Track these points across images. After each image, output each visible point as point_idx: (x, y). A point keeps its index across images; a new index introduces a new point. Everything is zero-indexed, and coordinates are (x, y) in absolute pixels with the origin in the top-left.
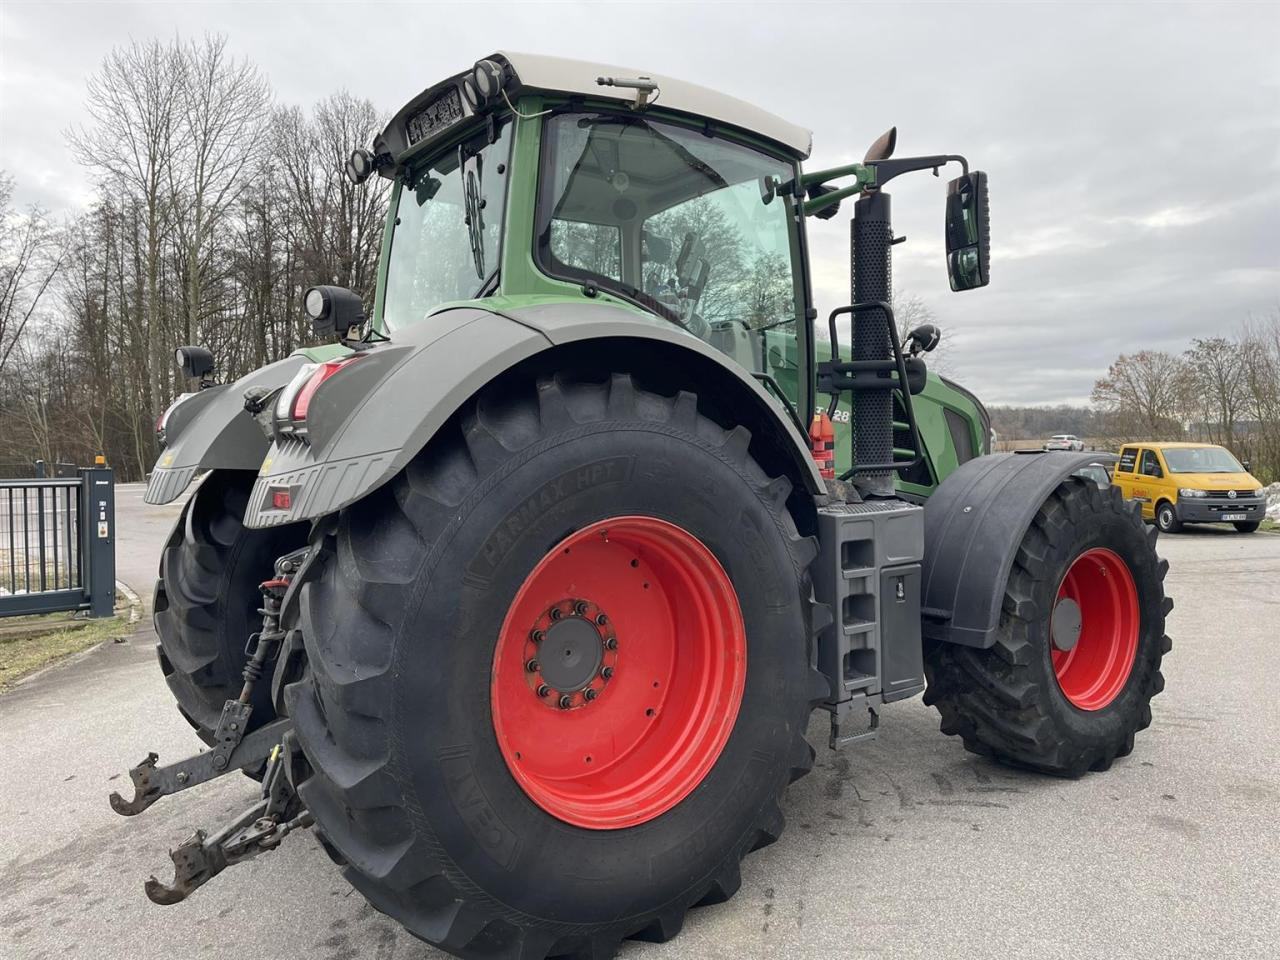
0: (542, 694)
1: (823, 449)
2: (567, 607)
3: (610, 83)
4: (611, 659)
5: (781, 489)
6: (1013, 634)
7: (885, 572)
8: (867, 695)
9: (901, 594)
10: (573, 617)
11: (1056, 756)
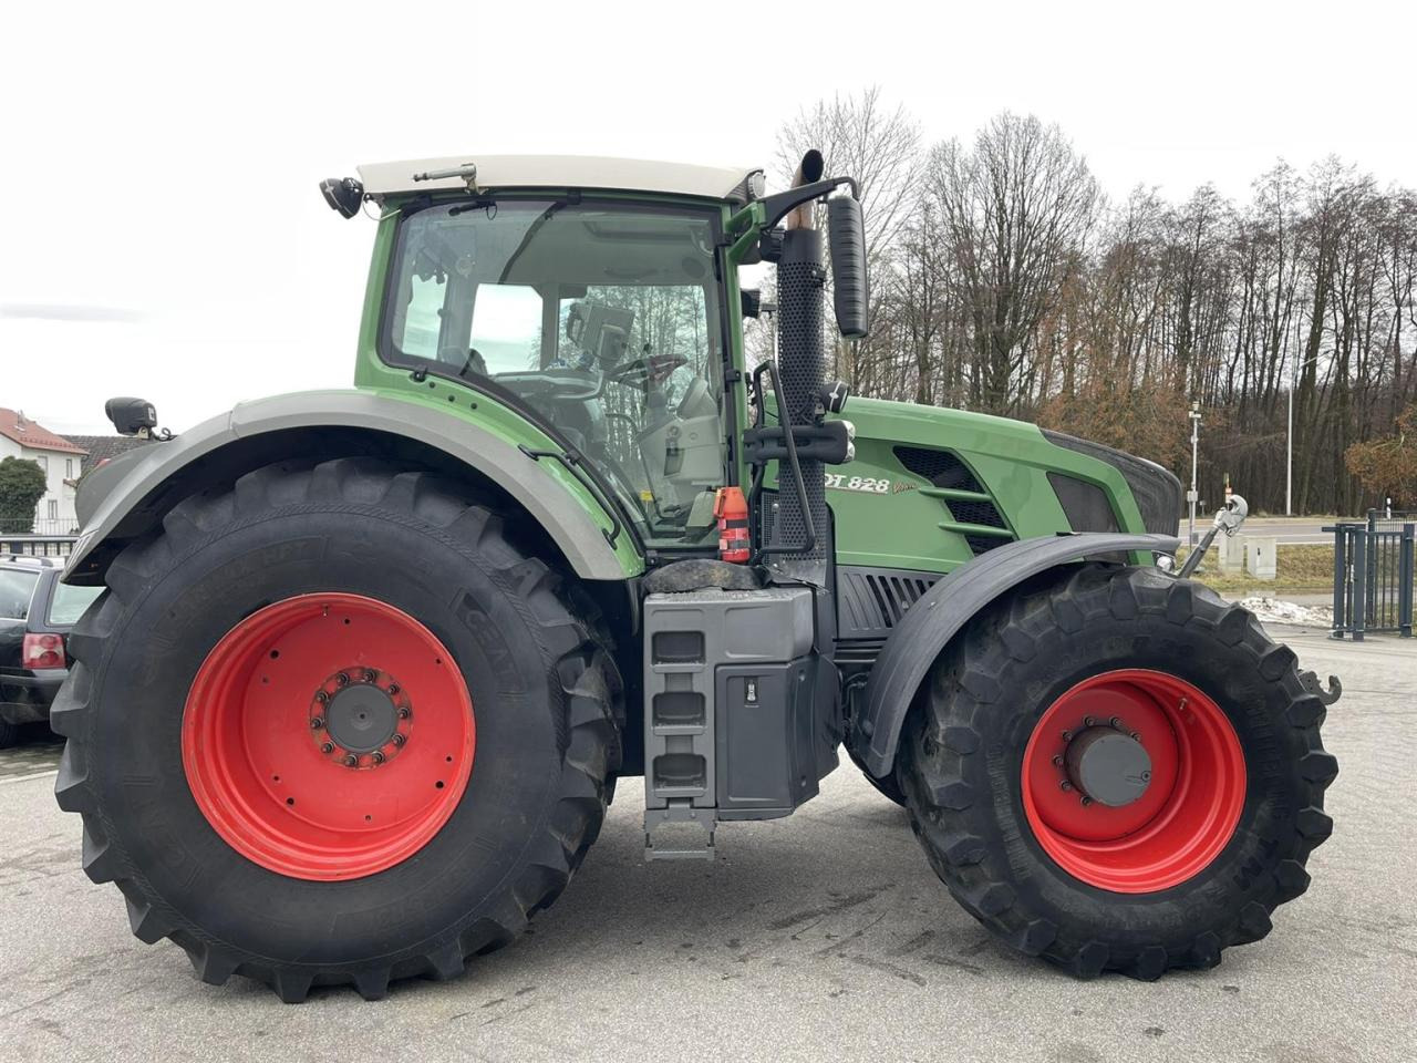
0: (330, 750)
1: (724, 528)
2: (356, 674)
3: (425, 177)
4: (405, 728)
5: (529, 572)
6: (942, 767)
7: (722, 671)
8: (692, 807)
9: (751, 697)
10: (363, 684)
11: (1025, 938)
